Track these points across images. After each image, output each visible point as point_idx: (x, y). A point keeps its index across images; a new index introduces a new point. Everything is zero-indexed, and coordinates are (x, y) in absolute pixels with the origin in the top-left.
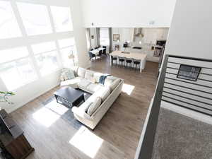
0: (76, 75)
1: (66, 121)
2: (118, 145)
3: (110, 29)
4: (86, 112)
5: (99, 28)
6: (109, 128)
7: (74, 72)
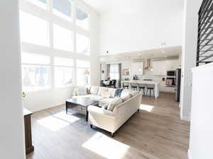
0: (88, 92)
1: (77, 128)
2: (152, 152)
3: (120, 64)
4: (106, 109)
5: (109, 65)
6: (133, 135)
7: (87, 89)
